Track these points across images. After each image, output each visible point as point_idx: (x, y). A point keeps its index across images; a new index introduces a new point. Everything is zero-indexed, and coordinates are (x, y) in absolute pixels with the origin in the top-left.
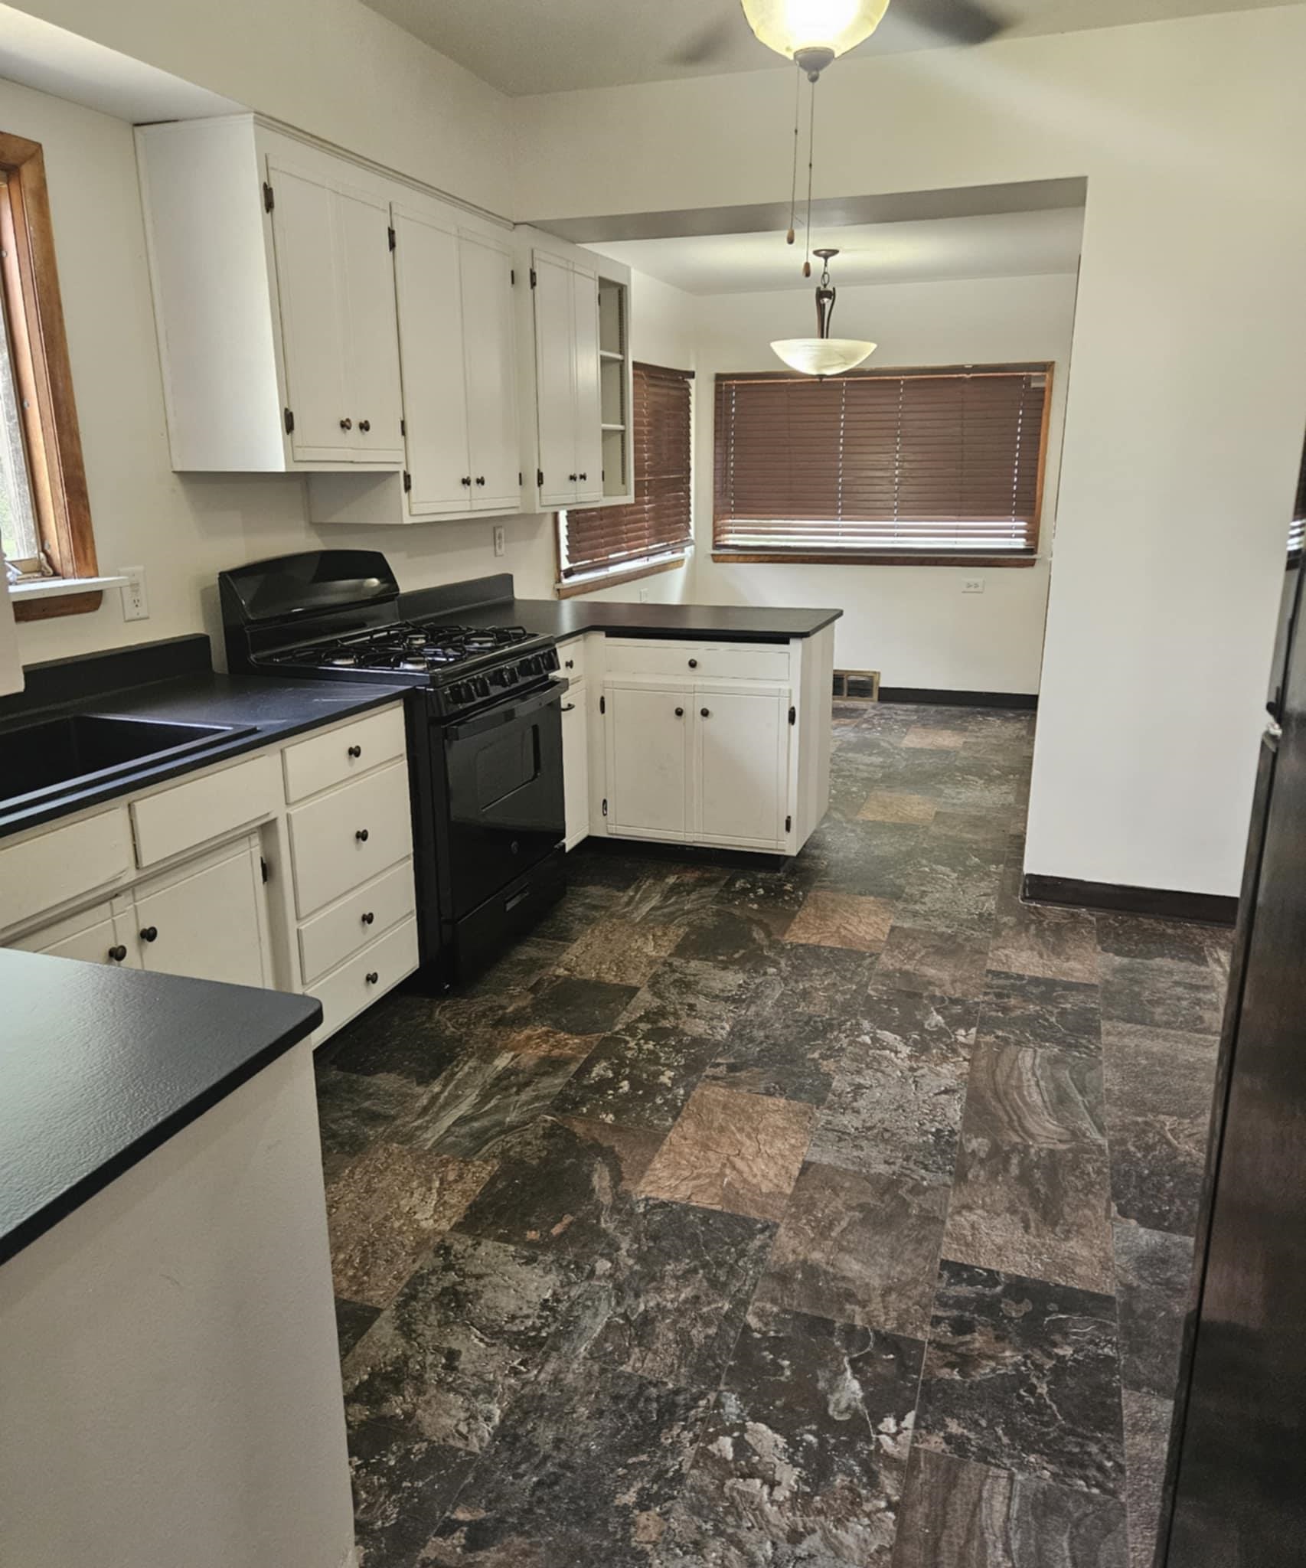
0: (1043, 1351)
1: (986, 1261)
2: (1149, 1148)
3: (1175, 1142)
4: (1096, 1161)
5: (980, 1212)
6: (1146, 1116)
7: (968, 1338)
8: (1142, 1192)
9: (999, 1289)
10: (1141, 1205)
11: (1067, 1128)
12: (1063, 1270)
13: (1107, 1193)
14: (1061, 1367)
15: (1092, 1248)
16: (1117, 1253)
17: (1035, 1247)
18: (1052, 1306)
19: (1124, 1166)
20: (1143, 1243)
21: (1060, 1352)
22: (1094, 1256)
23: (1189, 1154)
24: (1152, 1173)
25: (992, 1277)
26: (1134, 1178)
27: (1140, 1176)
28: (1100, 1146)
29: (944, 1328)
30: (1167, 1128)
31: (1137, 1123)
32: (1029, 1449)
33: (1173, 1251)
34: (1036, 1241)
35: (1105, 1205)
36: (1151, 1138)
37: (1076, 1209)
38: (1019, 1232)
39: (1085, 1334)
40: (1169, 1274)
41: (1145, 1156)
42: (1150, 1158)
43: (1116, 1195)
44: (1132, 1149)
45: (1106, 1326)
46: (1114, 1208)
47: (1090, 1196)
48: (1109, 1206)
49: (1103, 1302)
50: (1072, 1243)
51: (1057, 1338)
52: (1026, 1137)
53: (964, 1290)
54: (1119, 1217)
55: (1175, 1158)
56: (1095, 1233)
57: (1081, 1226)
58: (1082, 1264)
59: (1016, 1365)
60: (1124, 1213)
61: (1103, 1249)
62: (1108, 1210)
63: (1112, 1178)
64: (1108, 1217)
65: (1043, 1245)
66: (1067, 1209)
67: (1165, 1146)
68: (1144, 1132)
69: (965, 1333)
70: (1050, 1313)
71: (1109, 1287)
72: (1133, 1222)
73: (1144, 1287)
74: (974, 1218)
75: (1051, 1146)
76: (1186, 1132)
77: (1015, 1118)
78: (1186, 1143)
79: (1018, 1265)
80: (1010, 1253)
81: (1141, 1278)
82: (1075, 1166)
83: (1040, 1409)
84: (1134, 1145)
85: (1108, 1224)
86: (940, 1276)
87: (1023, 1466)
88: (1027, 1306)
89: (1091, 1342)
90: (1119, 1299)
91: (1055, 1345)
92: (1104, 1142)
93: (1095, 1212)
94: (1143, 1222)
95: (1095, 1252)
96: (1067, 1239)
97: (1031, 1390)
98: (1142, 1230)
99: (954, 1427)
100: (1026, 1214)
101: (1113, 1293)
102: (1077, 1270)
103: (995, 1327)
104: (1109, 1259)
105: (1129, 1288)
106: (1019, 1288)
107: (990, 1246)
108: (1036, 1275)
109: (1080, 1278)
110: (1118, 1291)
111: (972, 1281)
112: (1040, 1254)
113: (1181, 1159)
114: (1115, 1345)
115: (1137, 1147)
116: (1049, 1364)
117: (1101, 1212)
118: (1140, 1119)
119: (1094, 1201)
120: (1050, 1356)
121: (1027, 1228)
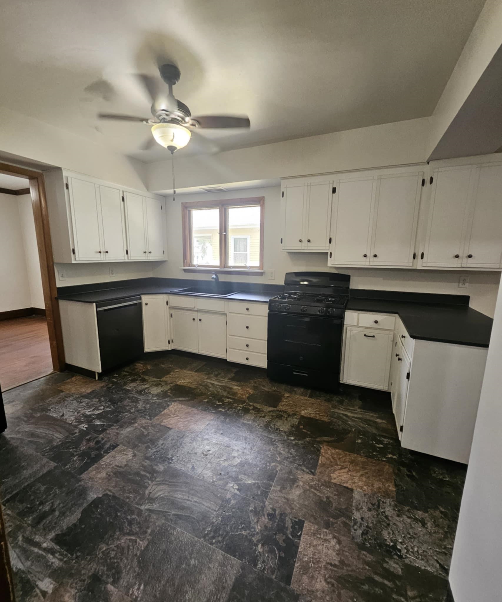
0: (79, 454)
1: (112, 453)
2: (130, 523)
3: (129, 538)
4: (134, 500)
5: (131, 458)
6: (150, 535)
7: (94, 442)
8: (111, 507)
9: (102, 453)
10: (106, 502)
11: (157, 498)
12: (97, 468)
13: (117, 495)
14: (73, 455)
15: (100, 479)
16: (93, 484)
17: (110, 465)
18: (89, 461)
19: (126, 508)
20: (91, 494)
21: (76, 457)
22: (96, 478)
23: (118, 539)
24: (117, 516)
25: (107, 452)
26: (118, 508)
27: (119, 511)
28: (141, 505)
29: (100, 439)
30: (138, 540)
31: (148, 528)
32: (62, 443)
33: (81, 500)
34: (111, 466)
35: (113, 491)
36: (135, 529)
37: (116, 482)
38: (117, 464)
39: (76, 464)
40: (75, 494)
41: (127, 519)
42: (125, 520)
43: (114, 497)
44: (133, 517)
45: (74, 469)
46: (109, 493)
47: (119, 489)
48: (112, 492)
49: (81, 473)
50: (105, 475)
51: (80, 458)
52: (157, 483)
53: (107, 446)
54: (105, 493)
55: (120, 531)
56: (104, 482)
57: (109, 480)
58: (96, 473)
59: (80, 448)
60: (106, 495)
61: (97, 482)
62: (110, 491)
63: (123, 500)
64: (107, 489)
65: (109, 468)
66: (118, 479)
67: (128, 531)
68: (140, 528)
69: (96, 442)
70: (87, 460)
71: (84, 476)
72: (101, 496)
73: (77, 485)
74: (129, 456)
75: (149, 488)
76: (131, 547)
77: (170, 484)
78: (125, 542)
79: (106, 459)
80: (112, 459)
81: (80, 486)
82: (136, 492)
83: (68, 448)
84: (135, 518)
85: (105, 488)
86: (115, 443)
87: (60, 441)
88: (93, 456)
89: (73, 464)
90: (78, 476)
91: (79, 457)
92: (143, 507)
93: (111, 486)
94: (98, 498)
95: (97, 479)
96: (107, 474)
97: (73, 448)
98: (95, 496)
99: (77, 434)
100: (123, 468)
101: (81, 476)
102: (94, 472)
103: (92, 448)
104: (92, 481)
105: (80, 481)
106: (99, 457)
107: (117, 456)
108: (101, 461)
109: (92, 471)
110: (81, 478)
111: (109, 448)
112: (106, 466)
113: (117, 533)
114: (68, 469)
115: (133, 519)
116: (75, 454)
117: (110, 488)
118: (149, 531)
119: (116, 489)
120: (77, 455)
121: (118, 466)
